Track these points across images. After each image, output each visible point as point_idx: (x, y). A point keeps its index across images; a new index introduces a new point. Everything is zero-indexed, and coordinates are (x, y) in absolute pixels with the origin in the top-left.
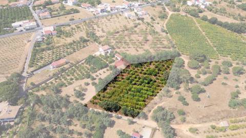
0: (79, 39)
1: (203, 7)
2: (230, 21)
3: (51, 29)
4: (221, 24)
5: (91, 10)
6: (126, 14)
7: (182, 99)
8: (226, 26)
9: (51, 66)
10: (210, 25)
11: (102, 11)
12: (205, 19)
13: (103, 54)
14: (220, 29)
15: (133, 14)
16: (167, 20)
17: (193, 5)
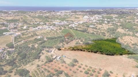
0: (31, 36)
1: (74, 27)
2: (81, 29)
3: (20, 33)
4: (78, 30)
5: (34, 29)
6: (47, 29)
7: (63, 44)
8: (80, 31)
9: (22, 42)
10: (75, 31)
11: (38, 29)
12: (74, 29)
13: (40, 38)
14: (79, 32)
15: (50, 29)
16: (61, 30)
17: (71, 26)
